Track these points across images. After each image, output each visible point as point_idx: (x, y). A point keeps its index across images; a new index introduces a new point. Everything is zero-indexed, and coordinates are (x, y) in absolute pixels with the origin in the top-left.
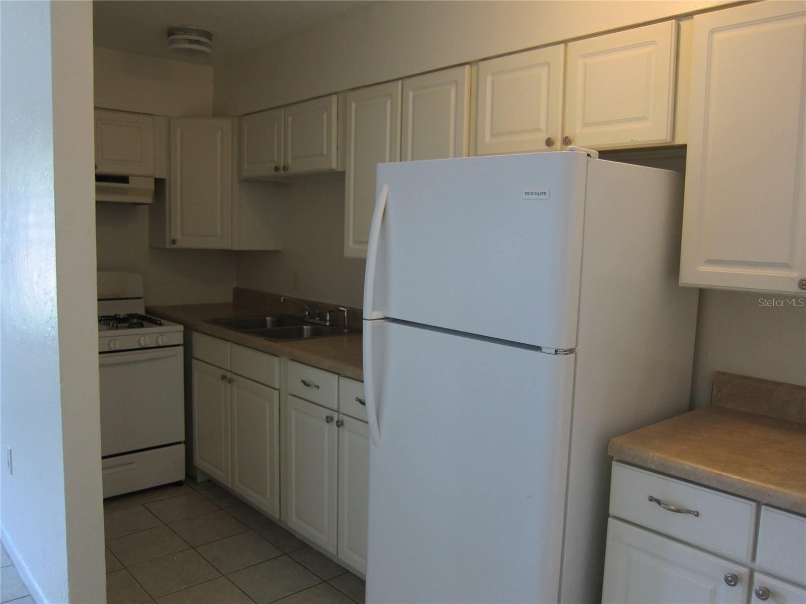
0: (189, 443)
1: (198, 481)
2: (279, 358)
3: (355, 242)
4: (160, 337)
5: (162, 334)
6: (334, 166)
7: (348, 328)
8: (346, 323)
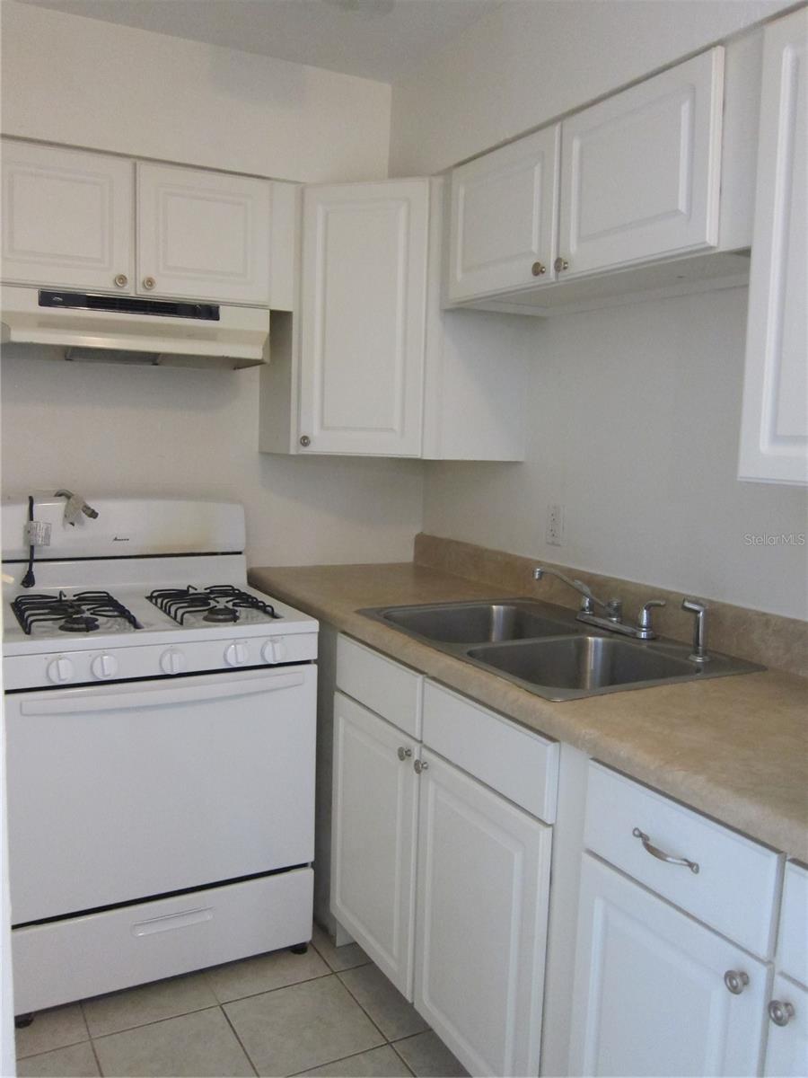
0: (321, 866)
1: (338, 944)
2: (557, 744)
3: (776, 438)
4: (270, 644)
5: (273, 639)
6: (711, 238)
7: (705, 653)
8: (701, 642)
